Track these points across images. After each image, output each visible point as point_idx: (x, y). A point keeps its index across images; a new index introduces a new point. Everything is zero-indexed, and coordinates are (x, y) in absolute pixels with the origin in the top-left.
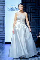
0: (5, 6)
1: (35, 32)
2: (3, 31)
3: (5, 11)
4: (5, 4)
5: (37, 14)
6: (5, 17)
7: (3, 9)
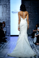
0: (10, 10)
1: (31, 28)
2: (9, 28)
3: (10, 14)
4: (10, 9)
5: (32, 16)
6: (10, 18)
7: (9, 12)
